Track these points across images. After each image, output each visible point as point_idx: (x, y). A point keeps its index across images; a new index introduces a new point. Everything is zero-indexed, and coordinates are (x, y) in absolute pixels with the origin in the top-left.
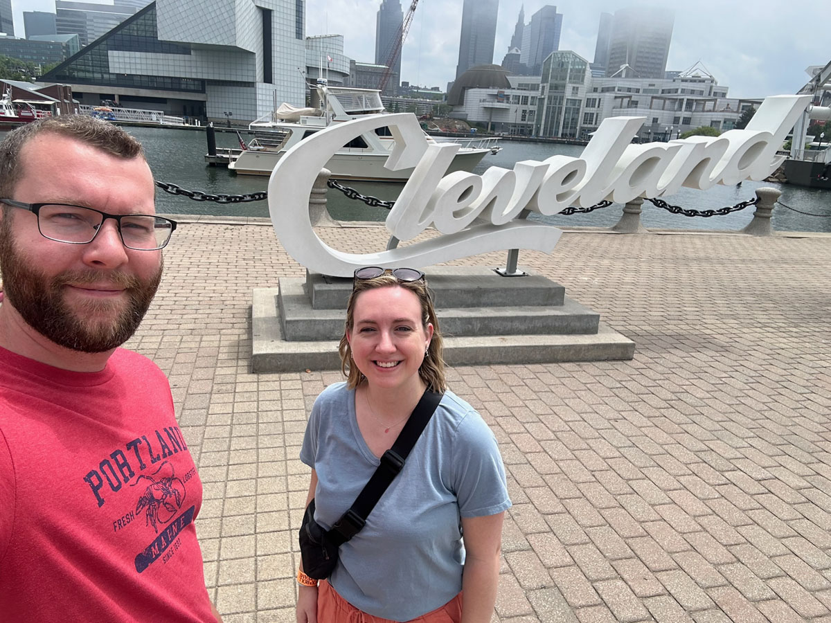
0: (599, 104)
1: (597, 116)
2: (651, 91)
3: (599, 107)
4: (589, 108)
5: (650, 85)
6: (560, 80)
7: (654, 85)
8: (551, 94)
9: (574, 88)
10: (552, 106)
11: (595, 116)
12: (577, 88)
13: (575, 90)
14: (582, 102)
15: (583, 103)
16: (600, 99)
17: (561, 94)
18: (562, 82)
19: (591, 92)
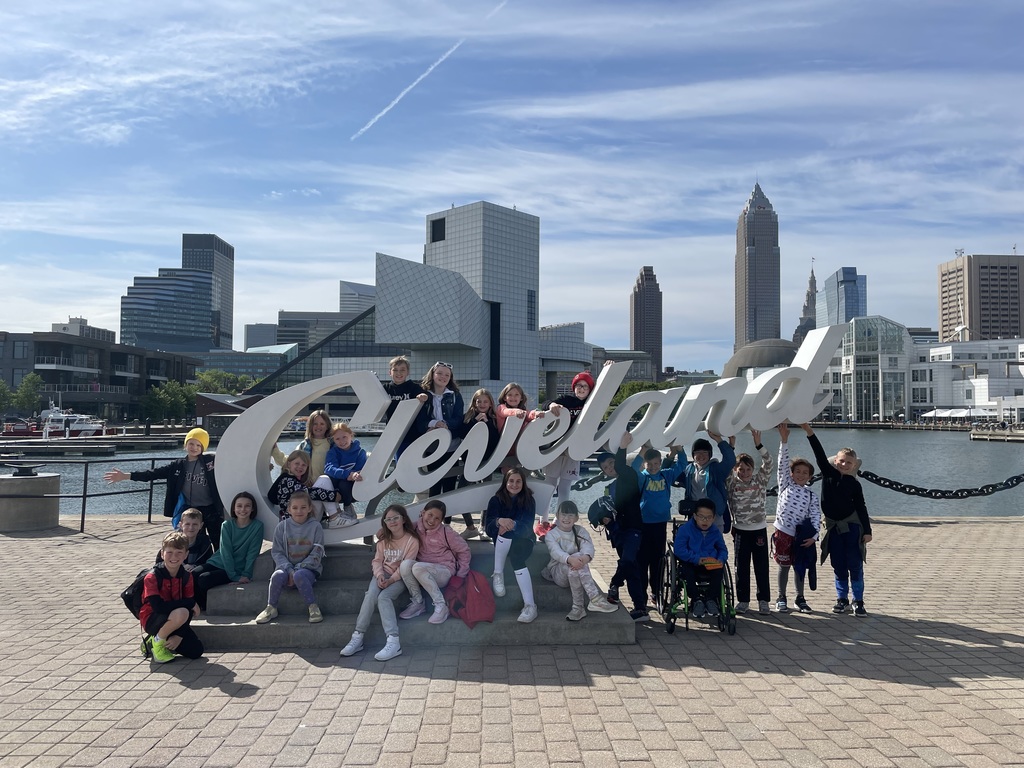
0: (931, 377)
1: (931, 392)
2: (1004, 356)
3: (931, 380)
4: (917, 383)
5: (1000, 348)
6: (869, 350)
7: (1007, 348)
8: (859, 369)
9: (890, 359)
10: (863, 382)
11: (928, 392)
12: (896, 359)
13: (893, 361)
14: (906, 375)
15: (908, 378)
16: (931, 370)
17: (874, 368)
18: (873, 353)
19: (917, 363)
